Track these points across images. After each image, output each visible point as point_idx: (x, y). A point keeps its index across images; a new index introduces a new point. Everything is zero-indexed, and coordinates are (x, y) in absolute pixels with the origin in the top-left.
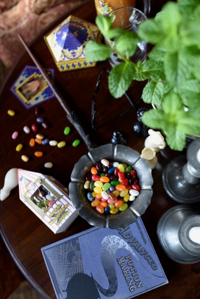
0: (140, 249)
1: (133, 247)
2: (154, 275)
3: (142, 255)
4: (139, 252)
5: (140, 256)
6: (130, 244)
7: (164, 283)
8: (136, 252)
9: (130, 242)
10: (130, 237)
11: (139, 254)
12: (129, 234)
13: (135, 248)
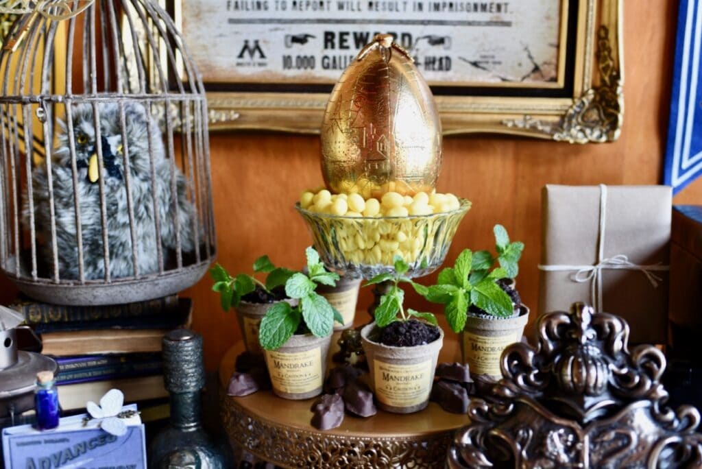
0: (74, 452)
1: (68, 461)
2: (124, 442)
3: (85, 452)
4: (78, 455)
5: (86, 455)
6: (61, 465)
7: (141, 431)
8: (77, 459)
9: (56, 464)
10: (48, 461)
11: (82, 456)
12: (43, 462)
13: (71, 459)
